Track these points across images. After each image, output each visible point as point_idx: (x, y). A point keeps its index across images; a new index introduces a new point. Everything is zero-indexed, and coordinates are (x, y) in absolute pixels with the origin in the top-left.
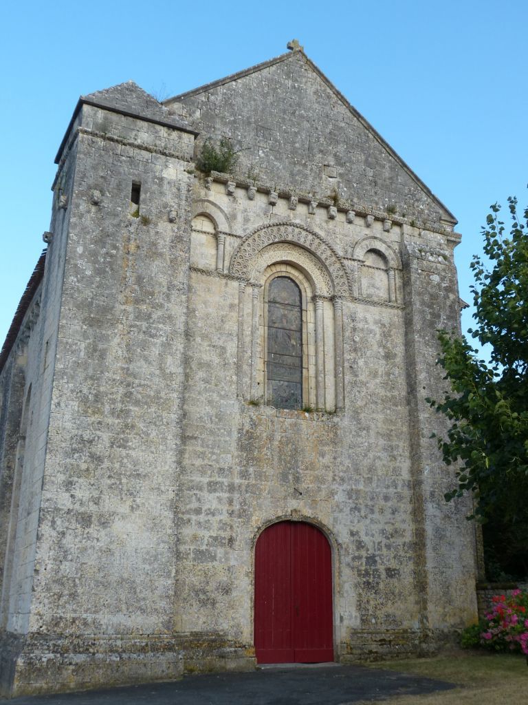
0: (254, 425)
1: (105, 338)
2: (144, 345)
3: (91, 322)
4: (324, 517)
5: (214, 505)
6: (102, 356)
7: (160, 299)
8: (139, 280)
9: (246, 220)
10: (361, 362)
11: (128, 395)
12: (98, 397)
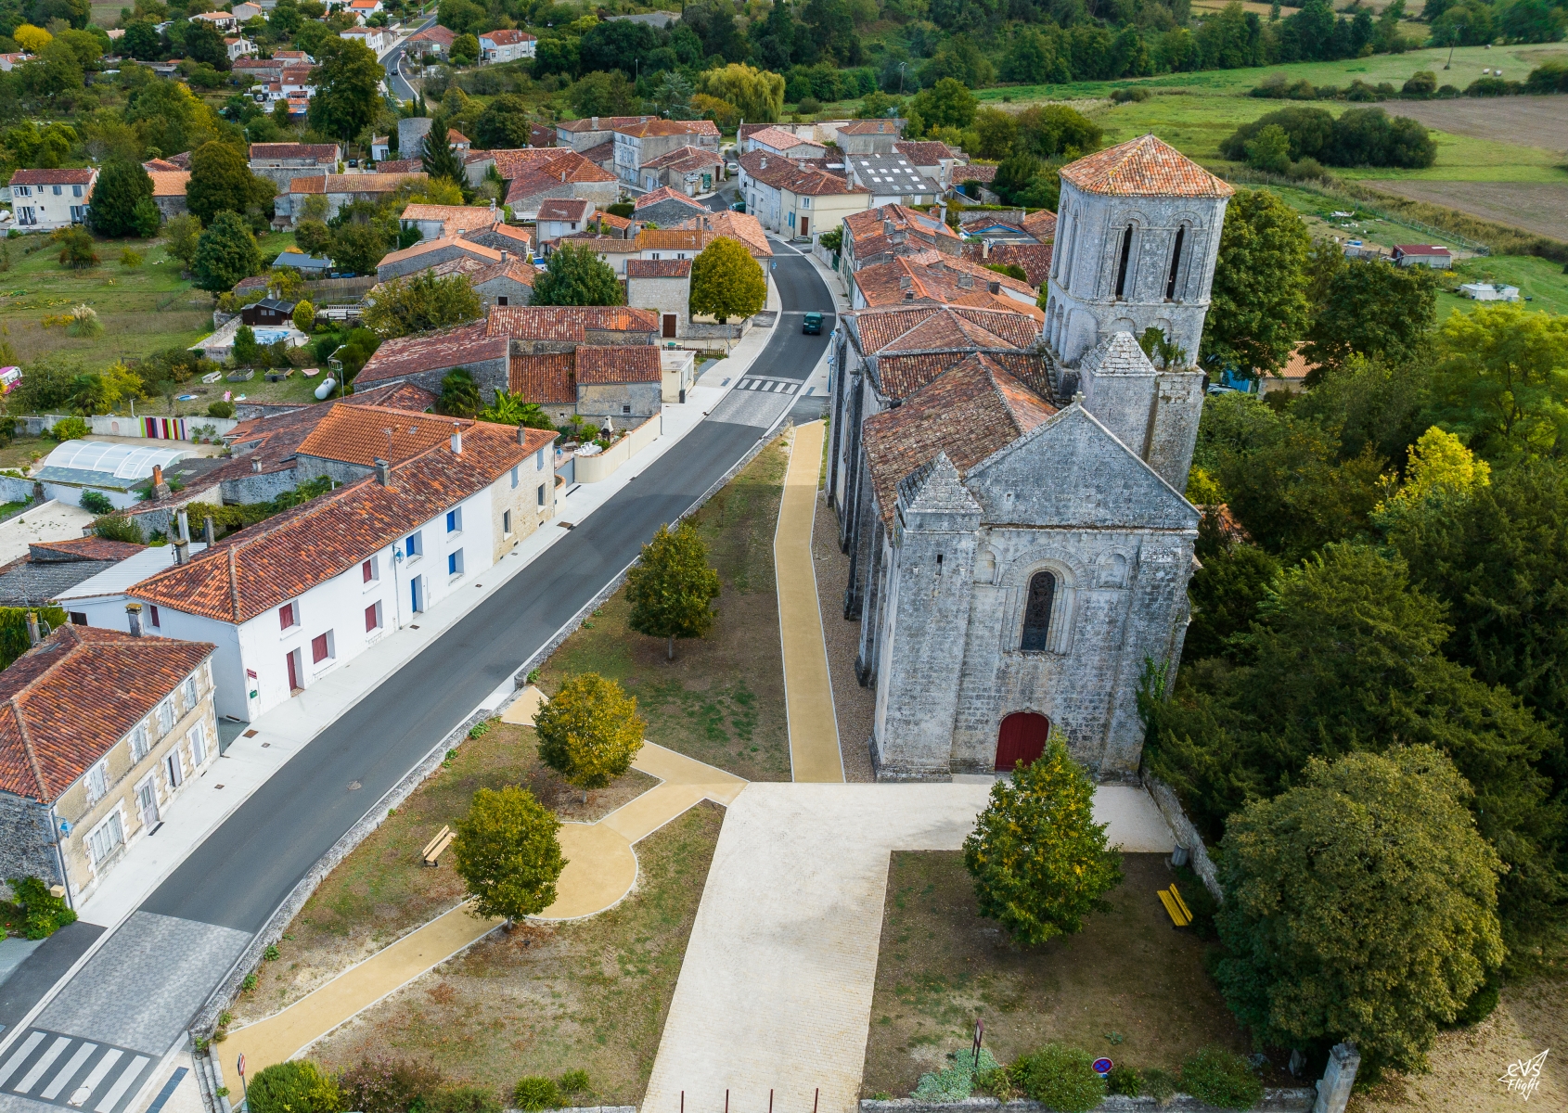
0: (1007, 666)
1: (920, 643)
2: (941, 643)
3: (911, 636)
4: (1046, 711)
5: (979, 705)
6: (918, 651)
7: (951, 618)
8: (940, 611)
9: (1016, 550)
10: (1089, 628)
11: (931, 668)
12: (915, 671)
